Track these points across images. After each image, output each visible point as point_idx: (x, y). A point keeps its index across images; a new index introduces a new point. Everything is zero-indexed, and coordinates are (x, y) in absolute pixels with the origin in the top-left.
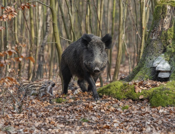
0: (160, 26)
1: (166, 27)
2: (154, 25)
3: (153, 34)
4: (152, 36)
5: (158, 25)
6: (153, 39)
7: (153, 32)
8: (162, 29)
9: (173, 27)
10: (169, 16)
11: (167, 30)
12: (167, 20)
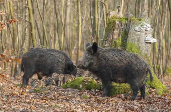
0: (111, 36)
1: (116, 37)
2: (107, 36)
3: (106, 42)
4: (105, 43)
5: (110, 35)
6: (106, 45)
7: (106, 41)
8: (112, 38)
9: (121, 37)
10: (118, 29)
11: (116, 39)
12: (116, 31)
